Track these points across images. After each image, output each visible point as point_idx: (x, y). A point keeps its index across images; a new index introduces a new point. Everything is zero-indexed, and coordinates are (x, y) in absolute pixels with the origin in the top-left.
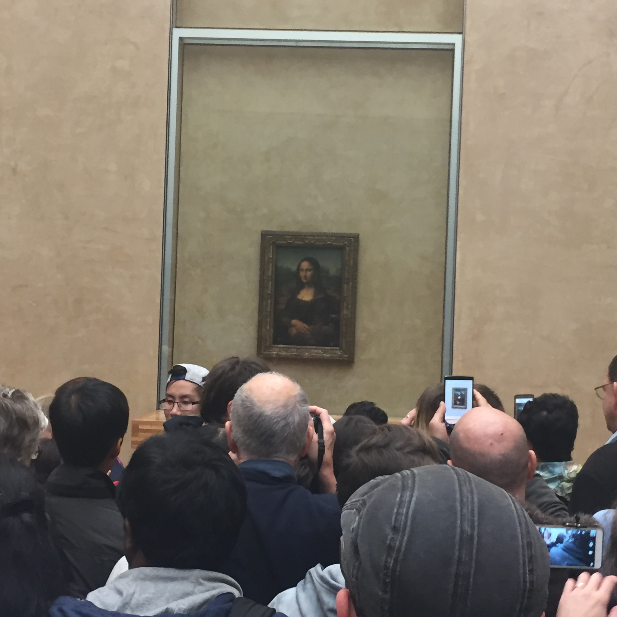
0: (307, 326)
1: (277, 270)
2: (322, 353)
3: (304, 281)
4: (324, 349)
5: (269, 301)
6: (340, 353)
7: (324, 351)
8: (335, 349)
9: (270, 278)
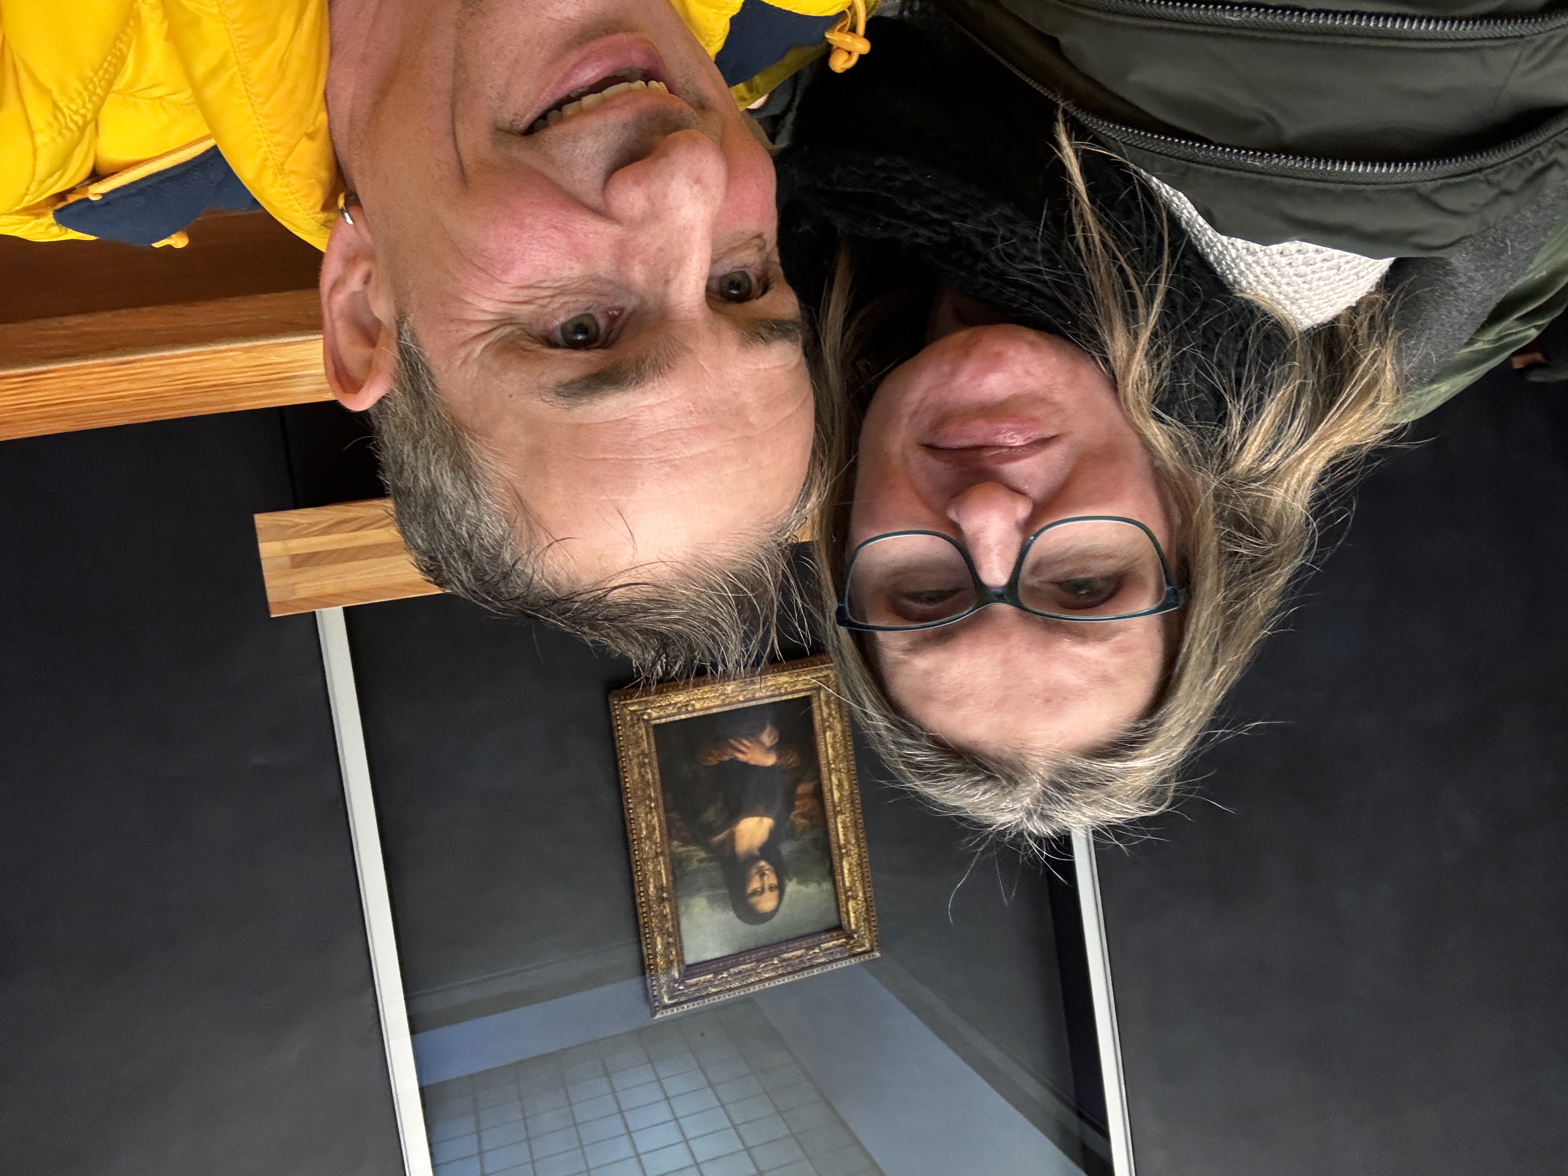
0: (740, 756)
1: (832, 873)
2: (693, 702)
3: (763, 863)
4: (688, 712)
5: (836, 795)
6: (649, 711)
7: (690, 708)
8: (660, 718)
9: (844, 851)
